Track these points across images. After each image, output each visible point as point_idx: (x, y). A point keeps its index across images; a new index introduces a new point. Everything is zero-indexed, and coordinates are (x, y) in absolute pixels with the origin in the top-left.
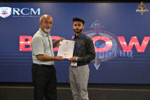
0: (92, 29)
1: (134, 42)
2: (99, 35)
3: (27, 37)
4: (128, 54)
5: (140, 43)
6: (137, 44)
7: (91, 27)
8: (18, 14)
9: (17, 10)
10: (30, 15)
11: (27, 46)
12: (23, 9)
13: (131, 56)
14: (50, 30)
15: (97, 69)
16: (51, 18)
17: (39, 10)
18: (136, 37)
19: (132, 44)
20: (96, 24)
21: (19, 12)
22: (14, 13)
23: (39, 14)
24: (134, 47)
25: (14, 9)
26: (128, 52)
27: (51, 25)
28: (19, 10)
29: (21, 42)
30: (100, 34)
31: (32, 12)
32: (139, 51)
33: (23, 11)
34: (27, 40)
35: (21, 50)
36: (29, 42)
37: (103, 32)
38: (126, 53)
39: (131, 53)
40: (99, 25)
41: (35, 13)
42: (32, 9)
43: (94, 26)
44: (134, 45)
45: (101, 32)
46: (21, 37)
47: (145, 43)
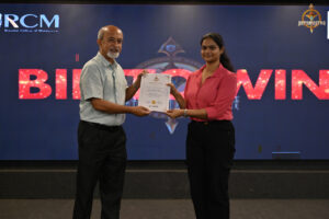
0: (162, 55)
1: (242, 80)
2: (176, 68)
3: (33, 72)
5: (254, 82)
6: (247, 83)
7: (160, 51)
9: (12, 18)
10: (38, 28)
11: (34, 90)
12: (24, 17)
13: (236, 106)
14: (118, 54)
15: (172, 132)
16: (119, 31)
17: (56, 18)
18: (244, 71)
20: (168, 47)
22: (7, 25)
23: (57, 25)
25: (7, 17)
27: (120, 45)
28: (16, 18)
29: (21, 82)
30: (177, 65)
31: (44, 23)
32: (251, 96)
33: (25, 21)
34: (33, 78)
35: (21, 97)
36: (37, 82)
37: (182, 62)
39: (237, 101)
40: (174, 47)
41: (49, 24)
42: (43, 17)
43: (165, 49)
44: (242, 86)
45: (177, 62)
46: (21, 73)
47: (263, 81)
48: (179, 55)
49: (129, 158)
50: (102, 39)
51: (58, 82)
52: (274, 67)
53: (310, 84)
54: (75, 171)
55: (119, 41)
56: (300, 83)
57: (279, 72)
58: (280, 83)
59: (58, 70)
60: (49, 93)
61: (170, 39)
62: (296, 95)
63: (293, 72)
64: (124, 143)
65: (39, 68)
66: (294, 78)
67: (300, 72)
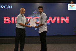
0: (34, 14)
1: (50, 19)
2: (37, 16)
3: (7, 18)
4: (48, 24)
5: (53, 19)
6: (51, 20)
7: (33, 13)
8: (3, 8)
9: (2, 6)
10: (8, 8)
11: (7, 21)
13: (49, 24)
15: (36, 30)
16: (24, 9)
17: (12, 6)
18: (51, 17)
19: (49, 20)
20: (35, 12)
21: (3, 7)
22: (1, 8)
23: (12, 8)
24: (50, 21)
26: (48, 23)
27: (24, 12)
28: (3, 6)
29: (4, 20)
32: (52, 22)
33: (5, 7)
34: (7, 19)
35: (4, 23)
36: (8, 20)
38: (47, 23)
39: (49, 23)
40: (36, 12)
41: (10, 8)
42: (9, 6)
43: (34, 13)
44: (50, 20)
46: (4, 18)
47: (55, 19)
48: (37, 14)
49: (26, 35)
50: (21, 11)
51: (12, 20)
52: (57, 16)
53: (64, 20)
54: (15, 38)
55: (24, 11)
56: (62, 19)
57: (58, 17)
58: (58, 19)
59: (12, 17)
60: (10, 22)
61: (35, 10)
62: (62, 22)
63: (61, 17)
64: (25, 32)
65: (8, 17)
66: (61, 18)
67: (62, 17)
